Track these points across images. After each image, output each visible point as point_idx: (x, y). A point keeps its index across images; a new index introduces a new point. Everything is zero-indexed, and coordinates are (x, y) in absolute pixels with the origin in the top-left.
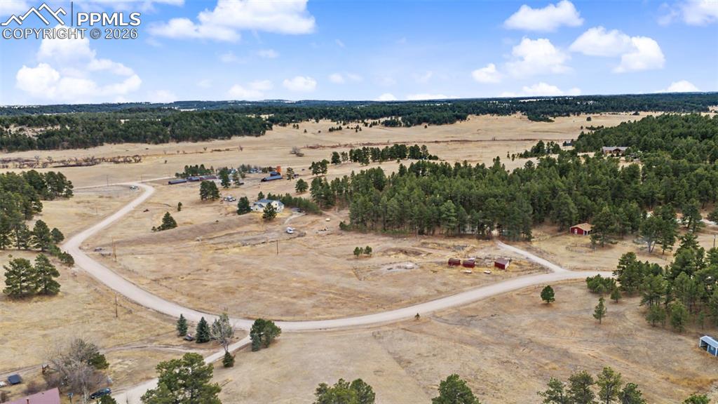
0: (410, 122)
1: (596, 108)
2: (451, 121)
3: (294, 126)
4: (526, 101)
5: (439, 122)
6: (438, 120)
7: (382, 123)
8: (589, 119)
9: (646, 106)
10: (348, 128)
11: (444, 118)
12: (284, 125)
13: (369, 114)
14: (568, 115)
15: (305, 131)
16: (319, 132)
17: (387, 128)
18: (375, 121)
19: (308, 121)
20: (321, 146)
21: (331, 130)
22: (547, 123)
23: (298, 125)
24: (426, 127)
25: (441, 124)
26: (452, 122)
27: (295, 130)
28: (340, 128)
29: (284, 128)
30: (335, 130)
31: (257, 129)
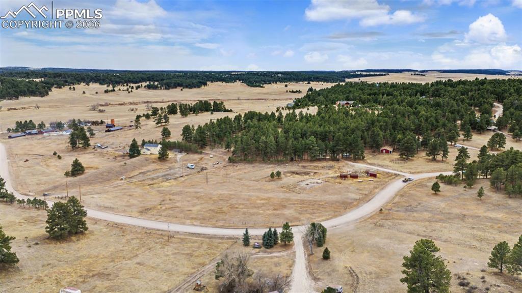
0: (168, 87)
1: (285, 79)
2: (198, 85)
3: (70, 88)
4: (239, 73)
5: (190, 86)
6: (189, 85)
7: (145, 87)
8: (286, 86)
9: (312, 78)
10: (120, 90)
11: (193, 83)
12: (60, 88)
13: (130, 80)
14: (270, 83)
15: (84, 93)
16: (97, 93)
17: (150, 90)
18: (139, 85)
19: (79, 84)
20: (110, 104)
21: (106, 92)
22: (259, 88)
23: (74, 88)
24: (182, 90)
25: (191, 88)
26: (199, 87)
27: (72, 91)
28: (114, 90)
29: (61, 90)
30: (109, 91)
31: (41, 91)
